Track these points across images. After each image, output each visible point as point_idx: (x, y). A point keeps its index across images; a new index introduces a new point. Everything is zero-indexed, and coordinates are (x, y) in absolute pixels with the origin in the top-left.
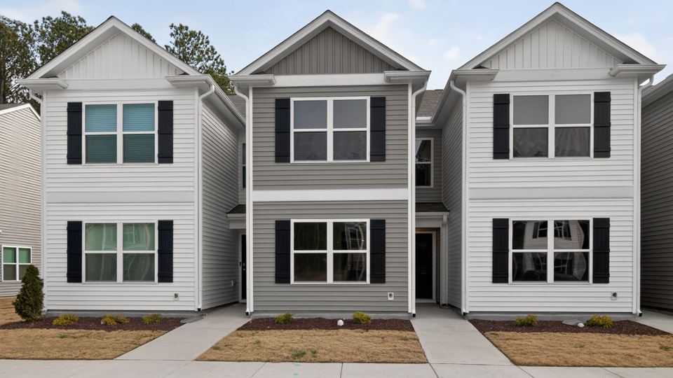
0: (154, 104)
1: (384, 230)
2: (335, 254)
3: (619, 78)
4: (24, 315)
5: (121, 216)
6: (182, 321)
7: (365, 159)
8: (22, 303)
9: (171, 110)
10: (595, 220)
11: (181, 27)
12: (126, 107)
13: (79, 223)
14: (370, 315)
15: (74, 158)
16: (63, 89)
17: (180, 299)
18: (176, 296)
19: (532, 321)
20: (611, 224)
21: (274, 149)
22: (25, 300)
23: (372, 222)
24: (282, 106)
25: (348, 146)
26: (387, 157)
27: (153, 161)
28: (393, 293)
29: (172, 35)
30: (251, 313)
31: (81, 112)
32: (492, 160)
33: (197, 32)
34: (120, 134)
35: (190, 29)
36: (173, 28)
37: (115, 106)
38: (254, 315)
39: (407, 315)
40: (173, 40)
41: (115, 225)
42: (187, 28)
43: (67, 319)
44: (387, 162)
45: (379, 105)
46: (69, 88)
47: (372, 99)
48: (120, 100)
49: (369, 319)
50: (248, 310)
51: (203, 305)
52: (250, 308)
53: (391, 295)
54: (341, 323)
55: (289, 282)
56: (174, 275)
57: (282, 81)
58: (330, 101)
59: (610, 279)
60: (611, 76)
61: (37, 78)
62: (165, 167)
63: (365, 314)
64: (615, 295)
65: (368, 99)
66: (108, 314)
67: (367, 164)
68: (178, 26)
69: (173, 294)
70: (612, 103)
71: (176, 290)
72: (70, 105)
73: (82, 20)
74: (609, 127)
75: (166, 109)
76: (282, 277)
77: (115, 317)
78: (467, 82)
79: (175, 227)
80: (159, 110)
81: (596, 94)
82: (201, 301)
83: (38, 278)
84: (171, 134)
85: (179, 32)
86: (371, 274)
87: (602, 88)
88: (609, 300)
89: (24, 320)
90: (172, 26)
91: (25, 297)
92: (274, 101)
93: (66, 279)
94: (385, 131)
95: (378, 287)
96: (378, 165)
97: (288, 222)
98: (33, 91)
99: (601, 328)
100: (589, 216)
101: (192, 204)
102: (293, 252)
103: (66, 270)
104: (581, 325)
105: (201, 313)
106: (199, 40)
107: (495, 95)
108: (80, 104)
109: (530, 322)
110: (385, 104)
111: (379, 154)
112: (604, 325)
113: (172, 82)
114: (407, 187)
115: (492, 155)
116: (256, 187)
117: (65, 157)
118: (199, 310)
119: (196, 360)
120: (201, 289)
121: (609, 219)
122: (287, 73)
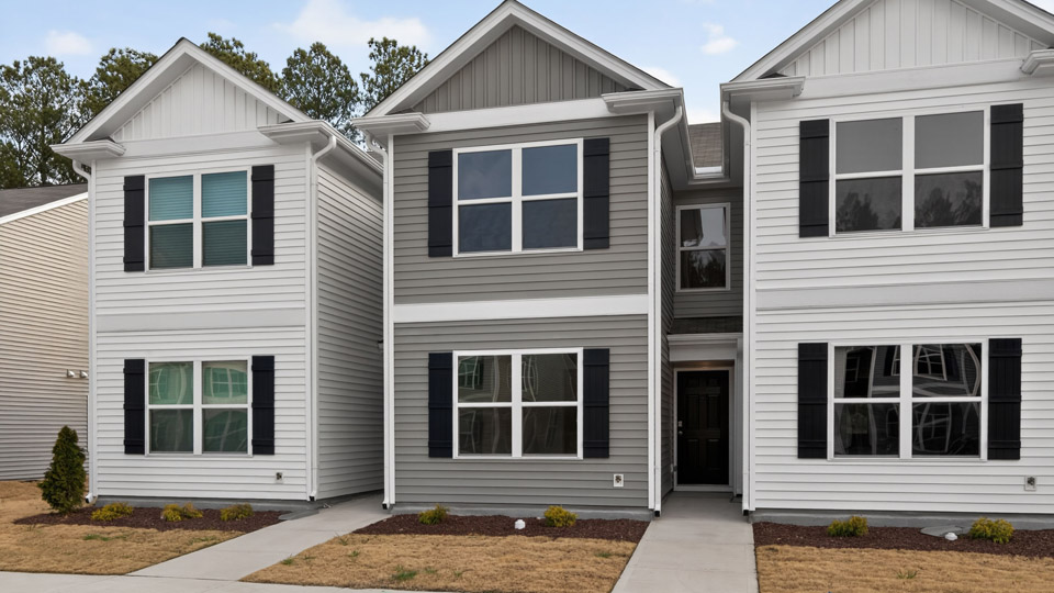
0: (246, 172)
1: (608, 366)
2: (524, 409)
3: (1037, 77)
4: (55, 504)
5: (198, 350)
6: (280, 518)
7: (576, 245)
8: (51, 485)
9: (272, 180)
10: (993, 342)
11: (386, 43)
12: (205, 178)
13: (141, 362)
14: (572, 511)
15: (133, 262)
16: (118, 157)
17: (284, 481)
18: (279, 476)
19: (856, 528)
20: (1024, 349)
21: (426, 235)
22: (54, 480)
23: (586, 352)
24: (439, 163)
25: (547, 225)
26: (612, 241)
27: (245, 262)
28: (622, 476)
29: (372, 56)
30: (392, 506)
31: (143, 190)
32: (796, 238)
33: (411, 48)
34: (197, 221)
35: (399, 45)
36: (374, 45)
37: (190, 178)
38: (395, 509)
39: (645, 513)
40: (374, 64)
41: (190, 364)
42: (395, 43)
43: (112, 510)
44: (611, 250)
45: (598, 152)
46: (127, 154)
47: (587, 143)
48: (197, 168)
49: (570, 518)
50: (386, 501)
51: (319, 492)
52: (390, 497)
53: (618, 479)
54: (520, 524)
55: (451, 456)
56: (277, 443)
57: (438, 122)
58: (517, 150)
59: (1023, 453)
60: (1025, 73)
61: (80, 141)
62: (263, 271)
63: (565, 510)
64: (1031, 481)
65: (580, 142)
66: (172, 504)
67: (578, 254)
68: (381, 40)
69: (274, 474)
70: (1026, 123)
71: (279, 467)
72: (128, 180)
73: (238, 44)
74: (1021, 168)
75: (264, 178)
76: (439, 447)
77: (181, 508)
78: (752, 104)
79: (277, 366)
80: (253, 180)
81: (996, 110)
82: (315, 486)
83: (77, 448)
84: (272, 218)
85: (382, 50)
86: (585, 443)
87: (1006, 98)
88: (1020, 490)
89: (56, 511)
90: (371, 42)
91: (54, 476)
92: (426, 155)
93: (123, 449)
94: (608, 196)
95: (597, 464)
96: (598, 256)
97: (449, 356)
98: (78, 161)
99: (989, 542)
100: (982, 336)
101: (302, 329)
102: (457, 405)
103: (122, 435)
104: (952, 536)
105: (315, 505)
106: (412, 60)
107: (801, 123)
108: (142, 178)
109: (851, 529)
110: (608, 149)
111: (598, 237)
112: (995, 536)
113: (270, 134)
114: (647, 292)
115: (796, 230)
116: (398, 299)
117: (121, 260)
118: (312, 498)
119: (242, 580)
120: (315, 466)
121: (1020, 340)
122: (448, 108)
